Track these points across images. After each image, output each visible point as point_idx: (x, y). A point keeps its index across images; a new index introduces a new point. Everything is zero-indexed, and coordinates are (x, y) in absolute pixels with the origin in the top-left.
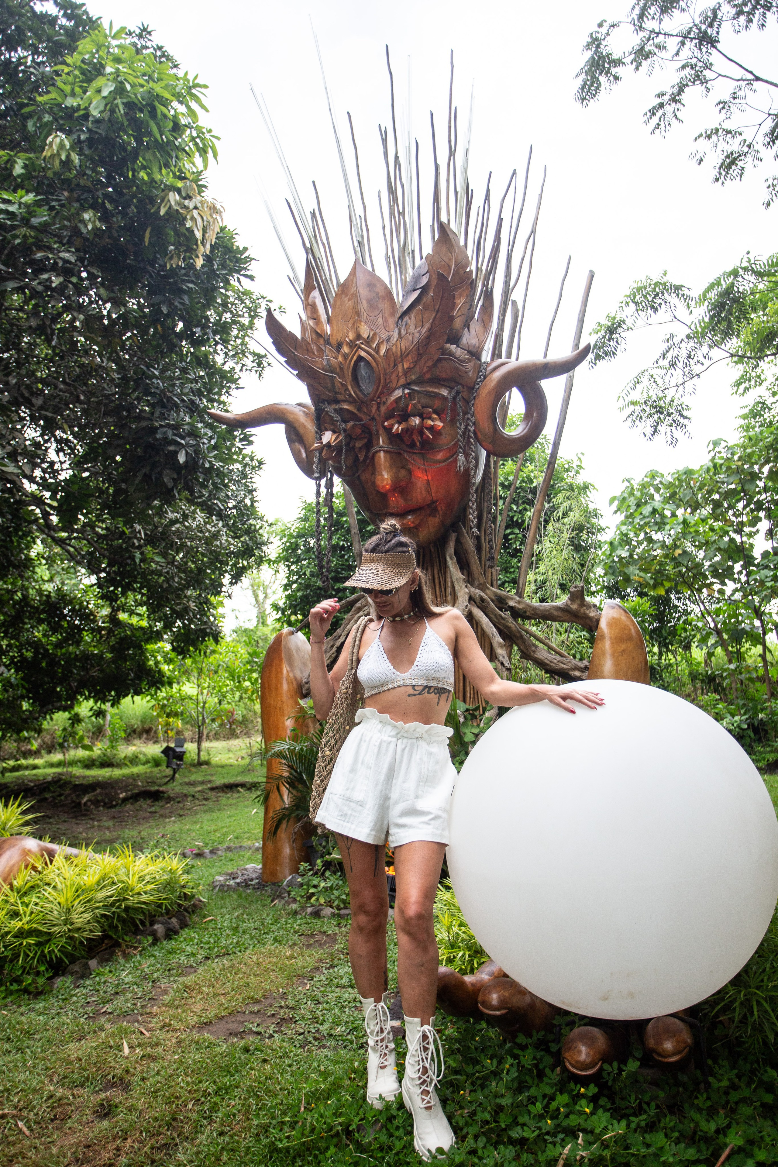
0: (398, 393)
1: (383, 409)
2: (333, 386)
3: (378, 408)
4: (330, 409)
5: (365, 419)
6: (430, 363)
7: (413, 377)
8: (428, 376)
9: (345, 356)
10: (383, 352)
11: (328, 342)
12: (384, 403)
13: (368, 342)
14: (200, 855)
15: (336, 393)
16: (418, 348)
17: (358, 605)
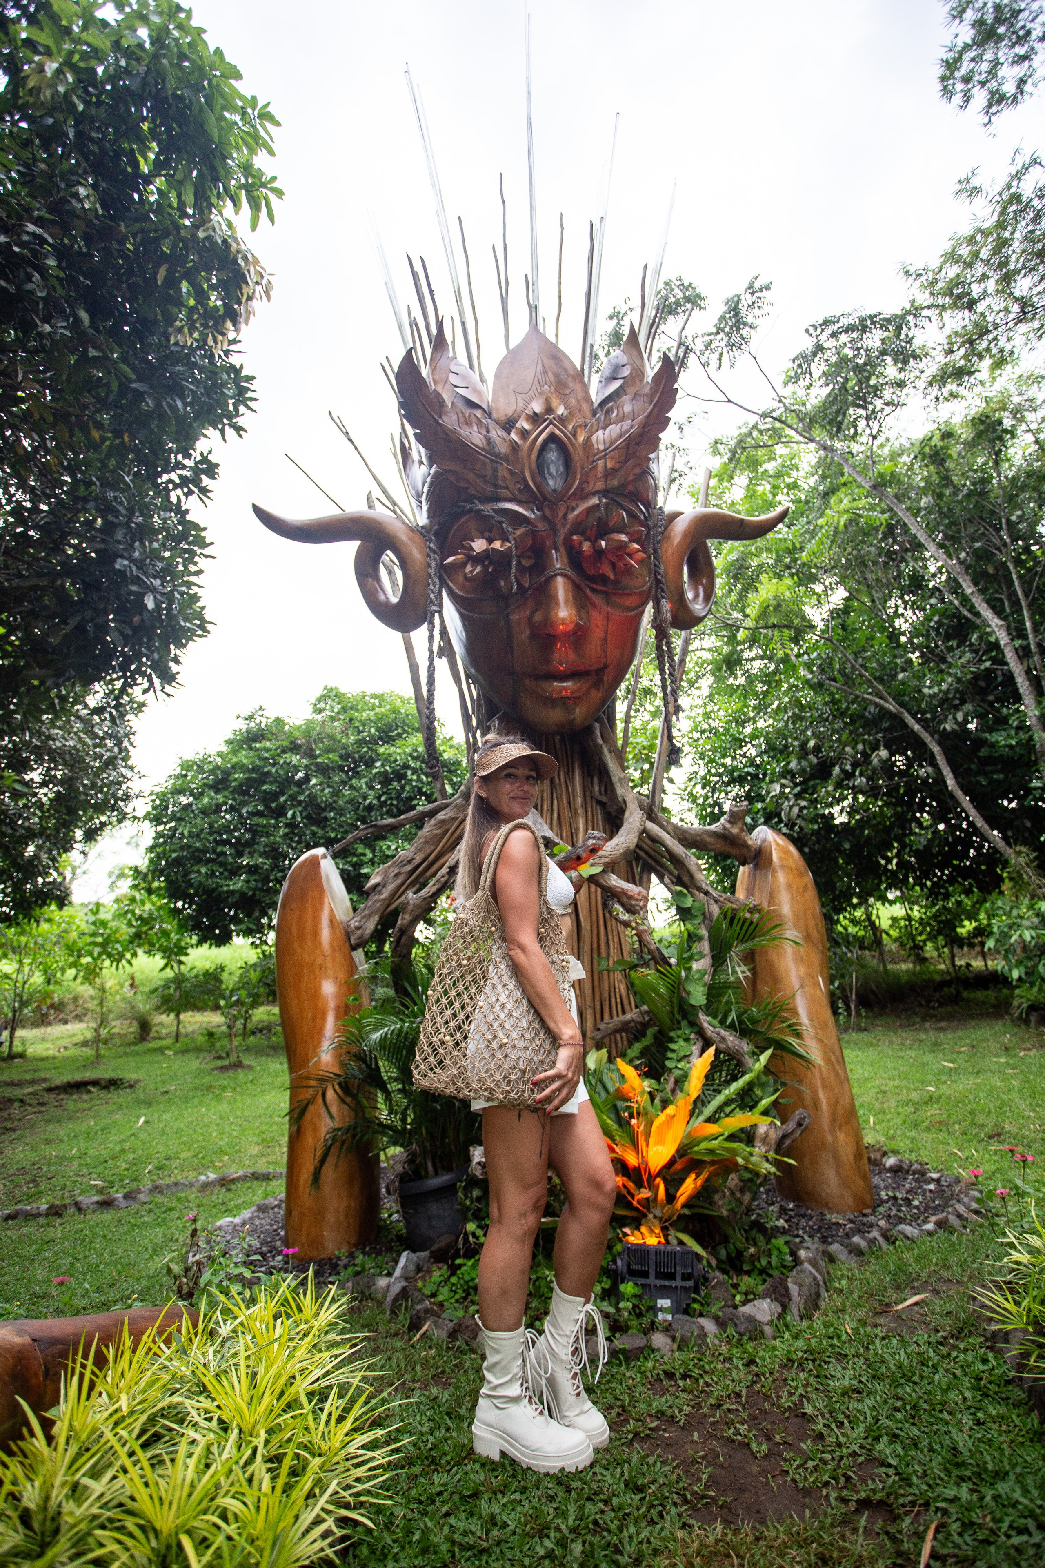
0: (595, 501)
1: (571, 516)
2: (496, 477)
3: (565, 516)
4: (487, 508)
5: (542, 527)
6: (637, 471)
7: (615, 483)
8: (631, 488)
9: (524, 434)
10: (581, 438)
11: (489, 415)
12: (573, 509)
13: (562, 420)
14: (106, 1204)
15: (496, 486)
16: (628, 446)
17: (441, 816)
